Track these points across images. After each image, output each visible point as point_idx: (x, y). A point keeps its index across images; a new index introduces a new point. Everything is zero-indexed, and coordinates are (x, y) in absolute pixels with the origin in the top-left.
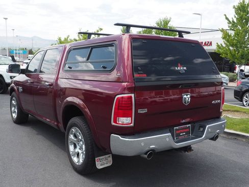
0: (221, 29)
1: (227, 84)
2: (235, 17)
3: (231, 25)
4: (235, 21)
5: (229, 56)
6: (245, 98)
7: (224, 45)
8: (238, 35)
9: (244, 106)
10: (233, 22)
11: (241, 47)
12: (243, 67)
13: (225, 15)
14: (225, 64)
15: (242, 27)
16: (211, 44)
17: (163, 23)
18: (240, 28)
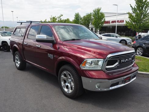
0: (128, 12)
1: (131, 43)
2: (136, 6)
3: (133, 10)
4: (136, 7)
5: (132, 28)
6: (138, 50)
7: (130, 22)
8: (137, 16)
9: (137, 55)
10: (135, 8)
11: (139, 23)
12: (140, 34)
13: (130, 4)
14: (131, 32)
15: (140, 11)
16: (123, 21)
17: (97, 11)
18: (139, 12)
